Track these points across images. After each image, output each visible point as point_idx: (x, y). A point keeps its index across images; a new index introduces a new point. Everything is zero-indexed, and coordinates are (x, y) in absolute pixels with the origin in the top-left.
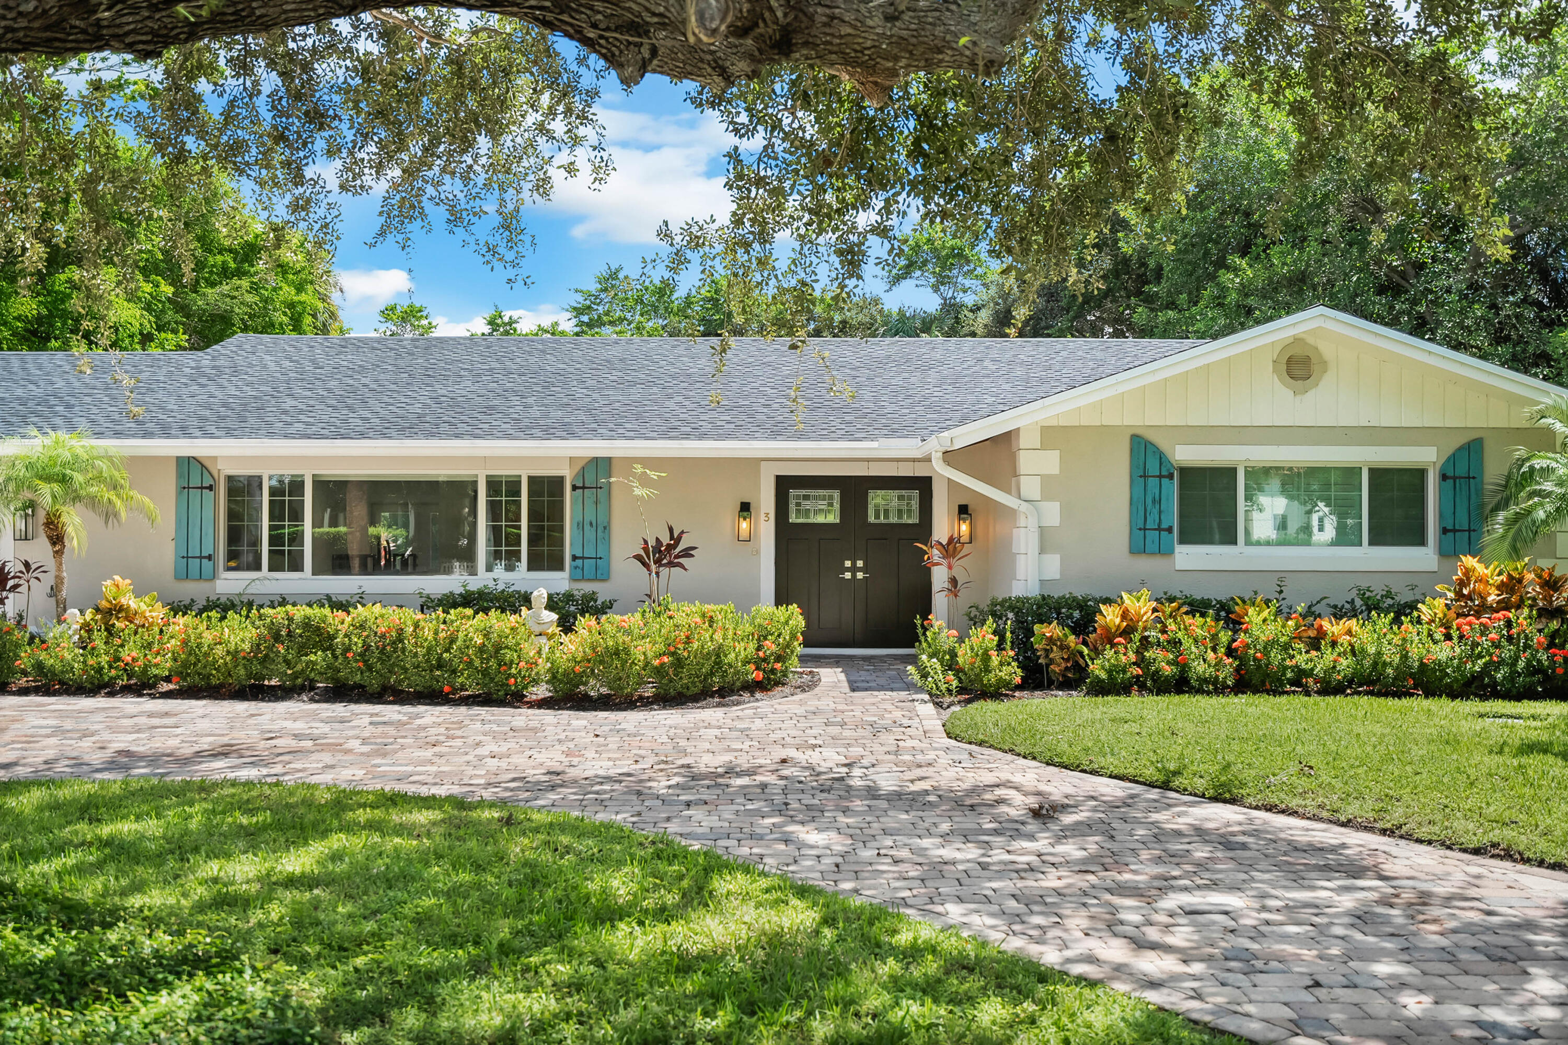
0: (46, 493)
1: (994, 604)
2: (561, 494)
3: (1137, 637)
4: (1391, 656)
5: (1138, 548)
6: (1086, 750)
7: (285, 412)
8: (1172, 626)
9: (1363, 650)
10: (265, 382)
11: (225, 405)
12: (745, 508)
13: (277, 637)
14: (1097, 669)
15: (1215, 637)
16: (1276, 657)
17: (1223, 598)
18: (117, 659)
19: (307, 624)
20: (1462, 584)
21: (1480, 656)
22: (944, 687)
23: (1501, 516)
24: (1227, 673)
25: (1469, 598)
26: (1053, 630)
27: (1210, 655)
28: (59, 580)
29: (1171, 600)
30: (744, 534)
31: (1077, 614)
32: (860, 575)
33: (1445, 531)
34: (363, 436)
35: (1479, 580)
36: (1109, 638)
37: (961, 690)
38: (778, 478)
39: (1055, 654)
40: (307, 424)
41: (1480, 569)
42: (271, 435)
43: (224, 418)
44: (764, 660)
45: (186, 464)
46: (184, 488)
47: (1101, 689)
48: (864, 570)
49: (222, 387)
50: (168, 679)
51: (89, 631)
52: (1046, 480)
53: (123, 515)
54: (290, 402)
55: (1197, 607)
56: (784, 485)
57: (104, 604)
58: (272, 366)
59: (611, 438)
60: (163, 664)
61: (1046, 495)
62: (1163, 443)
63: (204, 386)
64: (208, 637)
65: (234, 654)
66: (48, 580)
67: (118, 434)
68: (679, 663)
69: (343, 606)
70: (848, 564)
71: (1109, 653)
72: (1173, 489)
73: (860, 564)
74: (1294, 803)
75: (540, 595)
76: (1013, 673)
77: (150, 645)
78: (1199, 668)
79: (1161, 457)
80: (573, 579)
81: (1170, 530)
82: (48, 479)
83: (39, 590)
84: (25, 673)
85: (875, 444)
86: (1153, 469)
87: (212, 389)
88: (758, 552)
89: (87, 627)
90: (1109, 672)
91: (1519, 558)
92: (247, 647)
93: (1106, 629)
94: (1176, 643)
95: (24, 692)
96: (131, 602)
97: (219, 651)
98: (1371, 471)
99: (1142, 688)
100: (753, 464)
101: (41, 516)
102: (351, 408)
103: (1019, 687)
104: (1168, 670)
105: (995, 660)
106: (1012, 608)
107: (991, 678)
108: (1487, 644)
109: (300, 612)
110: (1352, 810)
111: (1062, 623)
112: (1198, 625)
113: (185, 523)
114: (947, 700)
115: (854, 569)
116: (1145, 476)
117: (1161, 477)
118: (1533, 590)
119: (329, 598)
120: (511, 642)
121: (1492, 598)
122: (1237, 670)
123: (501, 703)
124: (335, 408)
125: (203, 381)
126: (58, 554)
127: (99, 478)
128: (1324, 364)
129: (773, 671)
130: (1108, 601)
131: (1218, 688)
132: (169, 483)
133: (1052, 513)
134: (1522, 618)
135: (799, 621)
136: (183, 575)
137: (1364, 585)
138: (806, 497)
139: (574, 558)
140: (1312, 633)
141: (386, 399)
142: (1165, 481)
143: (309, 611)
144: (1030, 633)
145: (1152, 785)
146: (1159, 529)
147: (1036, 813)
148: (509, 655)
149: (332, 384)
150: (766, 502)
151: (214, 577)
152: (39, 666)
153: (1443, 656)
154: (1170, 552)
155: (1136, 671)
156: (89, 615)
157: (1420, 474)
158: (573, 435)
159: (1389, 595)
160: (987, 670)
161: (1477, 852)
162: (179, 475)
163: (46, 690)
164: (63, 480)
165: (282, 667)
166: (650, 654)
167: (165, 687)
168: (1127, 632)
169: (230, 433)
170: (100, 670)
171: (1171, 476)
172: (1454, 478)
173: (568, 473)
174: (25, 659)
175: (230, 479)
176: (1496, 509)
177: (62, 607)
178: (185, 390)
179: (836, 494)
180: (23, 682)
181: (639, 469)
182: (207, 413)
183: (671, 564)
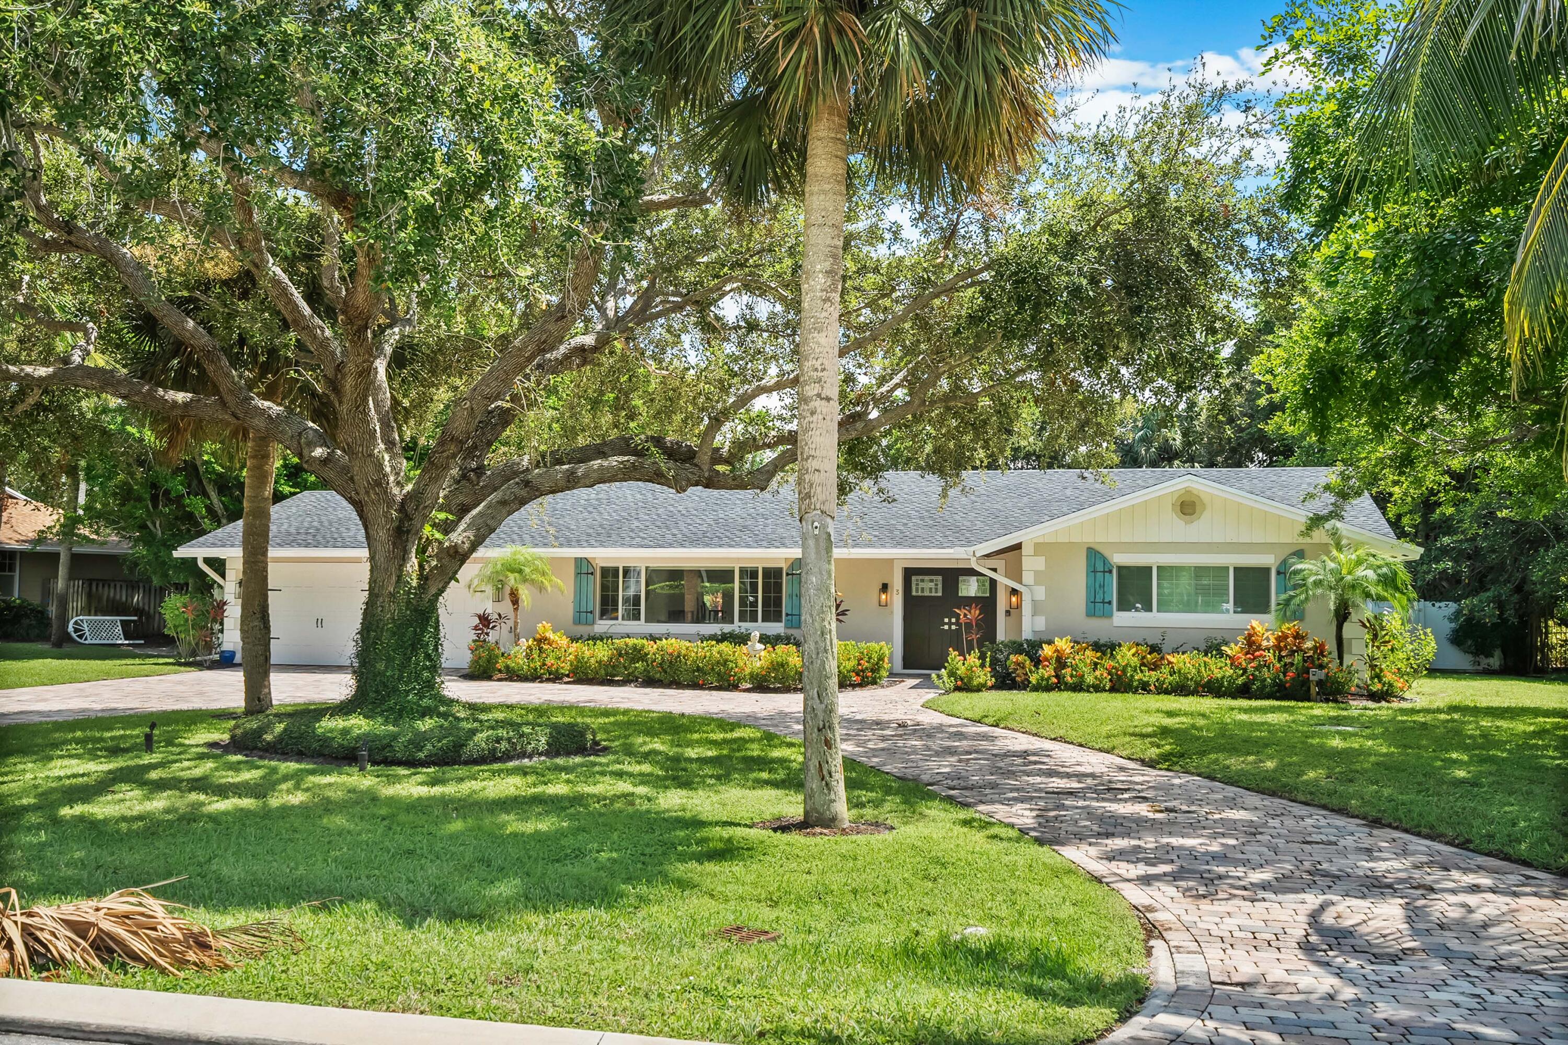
0: (512, 579)
2: (781, 578)
3: (1055, 662)
5: (1090, 613)
7: (632, 531)
8: (1080, 656)
10: (625, 510)
11: (601, 526)
12: (885, 588)
13: (620, 655)
14: (1033, 679)
15: (1103, 663)
16: (1129, 673)
18: (544, 664)
19: (635, 648)
22: (947, 686)
24: (1105, 682)
25: (1253, 643)
26: (1021, 657)
27: (1097, 672)
28: (516, 623)
30: (883, 603)
32: (953, 627)
34: (671, 545)
36: (1043, 662)
38: (905, 570)
39: (1018, 671)
40: (643, 538)
42: (623, 545)
43: (599, 534)
44: (863, 671)
45: (579, 561)
46: (578, 574)
47: (1036, 689)
48: (956, 624)
49: (601, 513)
50: (568, 676)
51: (531, 650)
52: (1036, 573)
53: (549, 589)
54: (636, 523)
55: (1100, 647)
56: (909, 573)
57: (538, 636)
58: (630, 498)
60: (566, 668)
61: (1038, 583)
62: (1106, 553)
63: (590, 513)
64: (587, 654)
65: (599, 662)
66: (510, 623)
67: (545, 545)
69: (653, 638)
70: (946, 620)
71: (1041, 671)
72: (1113, 579)
73: (953, 620)
75: (756, 635)
76: (988, 679)
77: (559, 658)
79: (1105, 560)
80: (786, 627)
81: (1111, 603)
82: (513, 571)
83: (505, 628)
84: (500, 671)
85: (951, 551)
86: (1100, 567)
87: (595, 515)
88: (892, 612)
89: (529, 647)
90: (1039, 681)
92: (605, 659)
93: (1043, 657)
94: (1076, 666)
95: (500, 680)
96: (551, 635)
97: (593, 660)
98: (1235, 569)
99: (1052, 689)
100: (890, 562)
101: (507, 590)
102: (668, 528)
103: (994, 688)
104: (1071, 680)
105: (977, 673)
107: (975, 682)
108: (1250, 669)
109: (631, 642)
111: (1025, 654)
113: (578, 591)
115: (950, 624)
116: (1095, 572)
117: (1104, 572)
118: (1289, 639)
119: (651, 635)
120: (731, 658)
122: (1113, 681)
123: (726, 689)
124: (659, 527)
125: (590, 509)
126: (516, 610)
127: (536, 570)
128: (1204, 505)
130: (1049, 642)
131: (1097, 690)
132: (571, 570)
133: (1041, 593)
136: (578, 621)
138: (923, 581)
139: (787, 615)
141: (689, 521)
142: (1107, 575)
143: (636, 641)
146: (1103, 602)
148: (731, 665)
149: (661, 511)
150: (897, 583)
151: (593, 623)
152: (507, 667)
153: (1223, 676)
154: (1110, 616)
155: (1053, 680)
156: (530, 642)
157: (1266, 571)
158: (784, 545)
160: (972, 678)
162: (576, 567)
163: (510, 679)
164: (520, 571)
165: (622, 670)
167: (567, 679)
168: (1050, 660)
169: (602, 545)
170: (536, 669)
171: (1110, 572)
173: (784, 566)
174: (500, 665)
175: (603, 568)
177: (517, 637)
178: (580, 516)
179: (940, 578)
180: (499, 676)
182: (591, 531)
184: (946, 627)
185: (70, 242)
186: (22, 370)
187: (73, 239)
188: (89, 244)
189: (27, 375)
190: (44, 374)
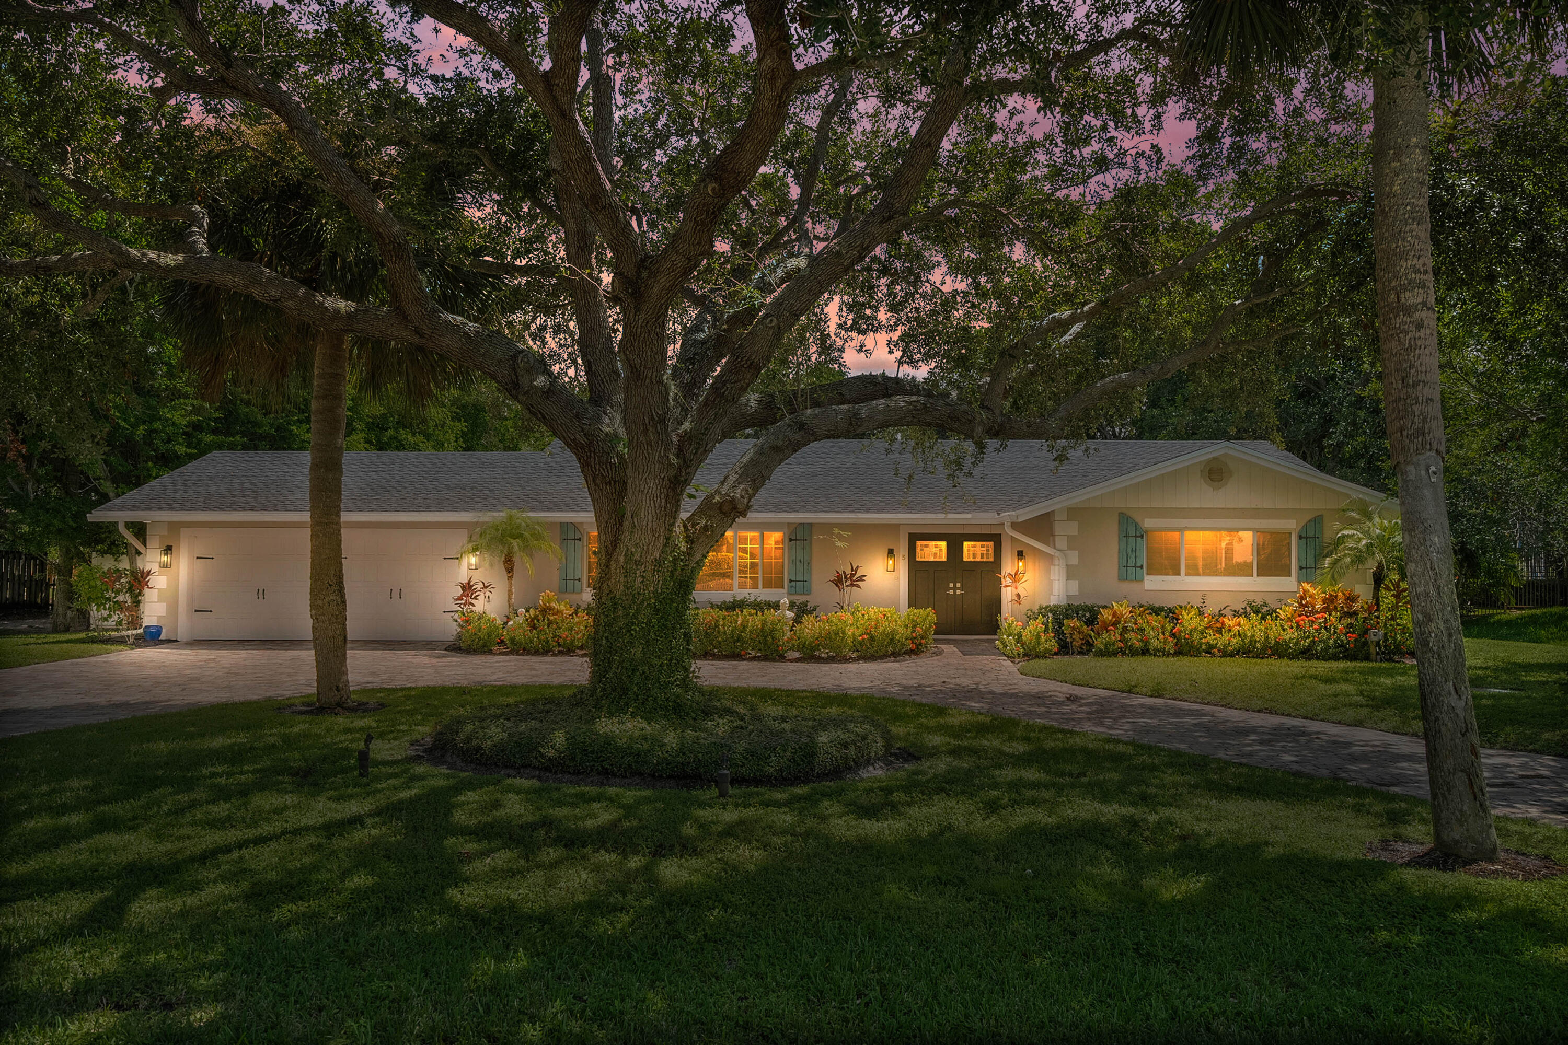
1: (1041, 608)
3: (1120, 626)
4: (1259, 635)
5: (1123, 577)
6: (1092, 678)
8: (1140, 620)
9: (1246, 636)
12: (891, 552)
14: (1099, 643)
15: (1163, 627)
16: (1196, 636)
17: (1170, 605)
20: (1302, 598)
21: (1308, 637)
22: (1015, 652)
23: (1328, 561)
24: (1170, 646)
25: (1306, 606)
26: (1075, 623)
27: (1161, 636)
28: (510, 592)
29: (1141, 606)
30: (890, 567)
31: (1088, 615)
32: (958, 592)
33: (1301, 568)
35: (1311, 596)
36: (1105, 628)
37: (1025, 655)
38: (911, 534)
39: (1076, 636)
41: (1312, 590)
44: (916, 638)
45: (566, 526)
46: (564, 539)
47: (1101, 654)
48: (962, 589)
52: (1069, 537)
55: (1156, 611)
56: (915, 537)
57: (542, 606)
59: (816, 512)
61: (1070, 548)
62: (1137, 517)
68: (872, 638)
70: (951, 585)
71: (1105, 635)
72: (1143, 544)
73: (958, 585)
74: (1186, 696)
75: (785, 601)
76: (1053, 645)
78: (1155, 643)
79: (1137, 526)
80: (790, 593)
81: (1141, 567)
84: (503, 644)
86: (1133, 532)
88: (898, 578)
89: (534, 618)
90: (1105, 645)
91: (1336, 584)
93: (1104, 622)
94: (1142, 630)
96: (556, 605)
99: (1124, 654)
100: (897, 527)
103: (1056, 654)
104: (1138, 645)
105: (1043, 638)
106: (1051, 611)
107: (1042, 648)
108: (1312, 631)
110: (1210, 699)
111: (1079, 619)
112: (1155, 621)
114: (1017, 660)
115: (955, 588)
116: (1127, 536)
117: (1137, 537)
118: (1340, 601)
121: (1318, 606)
122: (1176, 645)
123: (772, 660)
126: (511, 578)
128: (1230, 473)
129: (920, 644)
130: (1105, 607)
131: (1165, 654)
133: (1073, 557)
134: (1333, 618)
135: (933, 617)
137: (1251, 599)
138: (927, 546)
139: (791, 581)
140: (1219, 625)
142: (1139, 539)
144: (1061, 624)
145: (1123, 692)
146: (1135, 567)
147: (1068, 699)
150: (903, 549)
151: (581, 591)
153: (1287, 637)
154: (1142, 580)
155: (1120, 645)
156: (533, 612)
157: (1288, 536)
158: (790, 510)
159: (1265, 605)
160: (1039, 644)
161: (1259, 711)
162: (559, 532)
166: (857, 634)
168: (1115, 624)
170: (547, 642)
172: (1307, 538)
173: (786, 531)
174: (505, 637)
175: (589, 534)
176: (1327, 556)
177: (512, 607)
179: (944, 544)
180: (501, 649)
181: (836, 531)
183: (852, 585)
184: (951, 592)
185: (222, 79)
186: (144, 255)
187: (231, 75)
188: (251, 86)
189: (151, 262)
190: (173, 263)
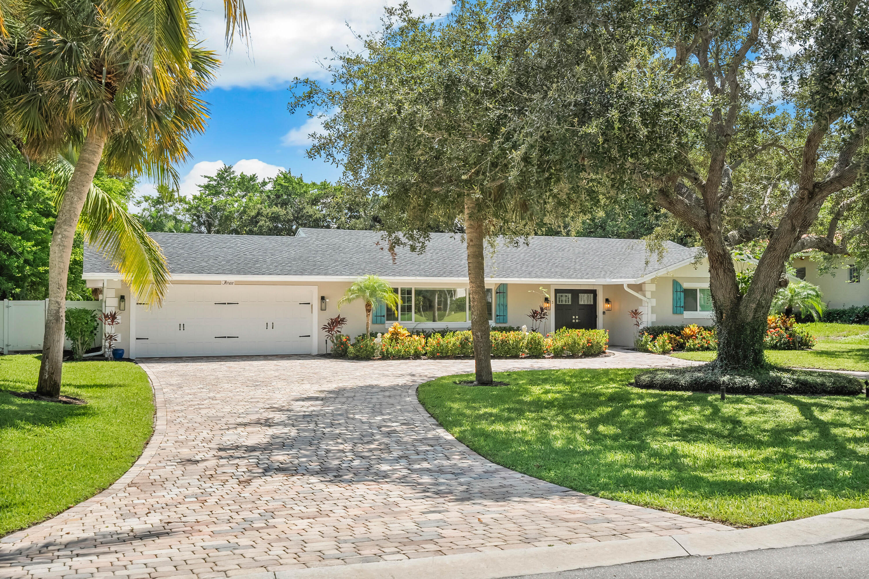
5: (675, 312)
12: (547, 299)
32: (577, 321)
38: (555, 290)
47: (690, 350)
48: (579, 319)
52: (652, 292)
56: (557, 291)
61: (652, 297)
62: (681, 282)
70: (574, 317)
72: (682, 294)
73: (577, 317)
75: (525, 327)
80: (497, 323)
81: (682, 307)
88: (550, 314)
94: (705, 338)
100: (547, 286)
104: (705, 345)
115: (575, 319)
116: (677, 292)
126: (369, 315)
133: (654, 302)
136: (375, 322)
139: (497, 316)
151: (384, 323)
154: (683, 314)
155: (698, 345)
156: (388, 335)
171: (682, 292)
173: (493, 288)
179: (570, 295)
